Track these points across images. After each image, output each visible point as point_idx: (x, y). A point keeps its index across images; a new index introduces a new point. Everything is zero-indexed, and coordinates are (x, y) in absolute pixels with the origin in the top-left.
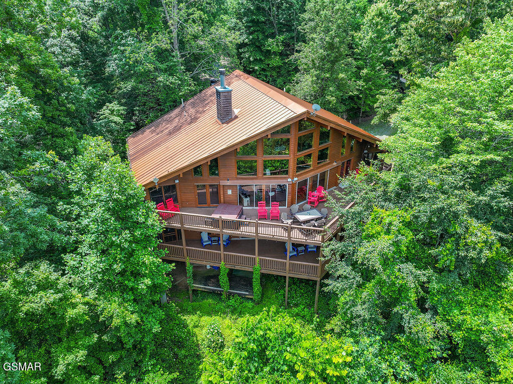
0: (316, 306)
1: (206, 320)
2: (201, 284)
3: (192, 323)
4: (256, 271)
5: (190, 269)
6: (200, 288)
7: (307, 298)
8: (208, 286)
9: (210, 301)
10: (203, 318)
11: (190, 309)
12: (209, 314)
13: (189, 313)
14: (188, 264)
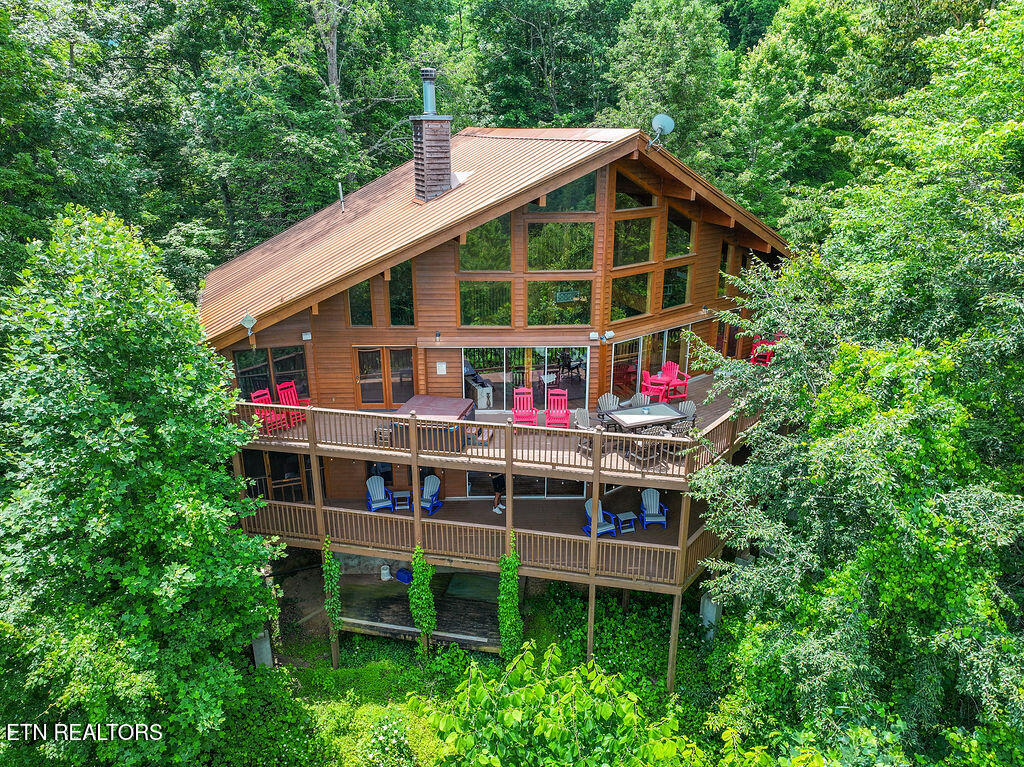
0: (670, 672)
1: (370, 713)
2: (361, 617)
3: (333, 721)
4: (508, 569)
5: (331, 568)
6: (359, 626)
7: (645, 652)
8: (382, 621)
9: (386, 664)
10: (364, 710)
11: (328, 683)
12: (380, 698)
13: (326, 695)
14: (327, 557)
